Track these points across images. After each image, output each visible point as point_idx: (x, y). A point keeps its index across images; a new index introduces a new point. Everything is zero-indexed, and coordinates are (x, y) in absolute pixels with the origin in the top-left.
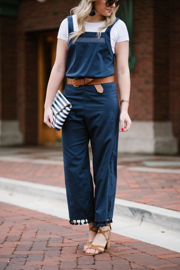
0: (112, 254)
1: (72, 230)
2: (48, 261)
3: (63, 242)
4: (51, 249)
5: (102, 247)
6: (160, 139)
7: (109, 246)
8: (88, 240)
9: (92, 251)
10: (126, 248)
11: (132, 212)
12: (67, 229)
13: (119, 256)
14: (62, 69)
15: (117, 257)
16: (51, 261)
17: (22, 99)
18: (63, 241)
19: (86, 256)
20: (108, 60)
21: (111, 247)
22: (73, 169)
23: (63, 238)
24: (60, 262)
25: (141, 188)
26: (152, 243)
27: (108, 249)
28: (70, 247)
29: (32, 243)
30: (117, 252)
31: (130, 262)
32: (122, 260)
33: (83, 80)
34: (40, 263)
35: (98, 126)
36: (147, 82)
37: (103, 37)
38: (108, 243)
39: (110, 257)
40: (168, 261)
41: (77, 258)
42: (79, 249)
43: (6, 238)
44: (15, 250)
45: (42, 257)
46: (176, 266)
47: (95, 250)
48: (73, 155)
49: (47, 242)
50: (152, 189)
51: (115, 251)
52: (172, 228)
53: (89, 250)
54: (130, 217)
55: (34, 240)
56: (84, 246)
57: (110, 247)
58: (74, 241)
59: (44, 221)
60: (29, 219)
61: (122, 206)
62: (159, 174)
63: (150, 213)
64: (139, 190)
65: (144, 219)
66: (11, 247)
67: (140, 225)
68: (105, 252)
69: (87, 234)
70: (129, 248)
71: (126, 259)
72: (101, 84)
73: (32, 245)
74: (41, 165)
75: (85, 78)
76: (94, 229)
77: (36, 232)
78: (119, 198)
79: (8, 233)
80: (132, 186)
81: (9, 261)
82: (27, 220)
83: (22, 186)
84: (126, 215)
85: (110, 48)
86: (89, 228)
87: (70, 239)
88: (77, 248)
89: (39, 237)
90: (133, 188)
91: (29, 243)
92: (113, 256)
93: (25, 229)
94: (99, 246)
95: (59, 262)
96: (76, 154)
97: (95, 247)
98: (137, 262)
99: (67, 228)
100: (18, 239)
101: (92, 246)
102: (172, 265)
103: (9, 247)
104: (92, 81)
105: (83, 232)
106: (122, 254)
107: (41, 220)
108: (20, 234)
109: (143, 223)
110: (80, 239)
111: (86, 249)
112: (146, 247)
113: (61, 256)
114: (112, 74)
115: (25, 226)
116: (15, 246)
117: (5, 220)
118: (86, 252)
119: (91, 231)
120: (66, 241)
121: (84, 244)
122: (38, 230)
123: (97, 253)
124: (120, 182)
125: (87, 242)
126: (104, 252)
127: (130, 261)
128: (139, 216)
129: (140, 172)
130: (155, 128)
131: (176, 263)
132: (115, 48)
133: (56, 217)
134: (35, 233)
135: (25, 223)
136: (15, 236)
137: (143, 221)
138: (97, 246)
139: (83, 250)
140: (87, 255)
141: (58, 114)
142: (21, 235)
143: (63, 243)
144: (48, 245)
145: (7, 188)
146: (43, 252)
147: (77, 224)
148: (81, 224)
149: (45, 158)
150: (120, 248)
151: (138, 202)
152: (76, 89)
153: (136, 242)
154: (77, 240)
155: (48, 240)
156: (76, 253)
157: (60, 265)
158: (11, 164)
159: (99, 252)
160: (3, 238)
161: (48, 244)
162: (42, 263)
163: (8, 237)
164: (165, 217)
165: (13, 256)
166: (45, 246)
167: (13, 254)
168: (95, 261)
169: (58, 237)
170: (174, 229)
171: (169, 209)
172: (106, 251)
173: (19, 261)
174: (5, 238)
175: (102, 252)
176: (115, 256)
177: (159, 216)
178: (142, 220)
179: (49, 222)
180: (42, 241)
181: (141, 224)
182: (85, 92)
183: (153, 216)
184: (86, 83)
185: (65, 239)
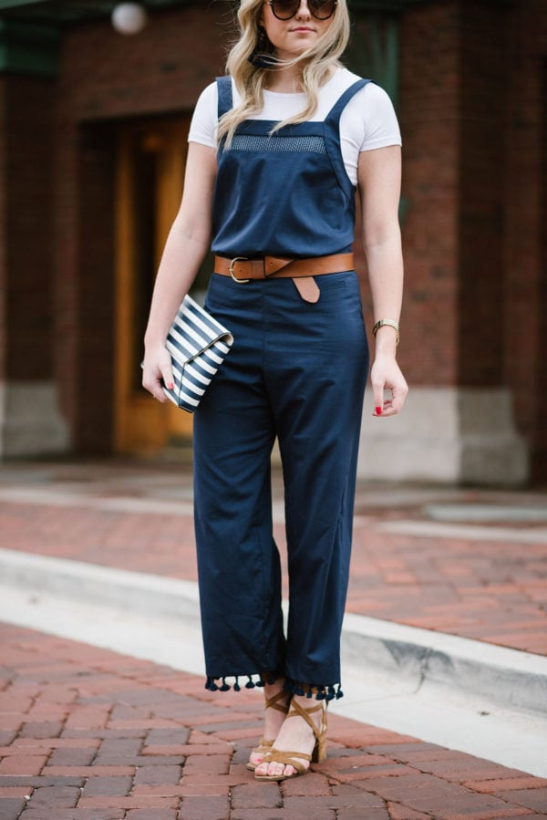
0: (333, 776)
1: (216, 706)
2: (143, 797)
3: (190, 741)
4: (155, 760)
5: (303, 756)
6: (476, 440)
7: (323, 753)
8: (262, 736)
9: (276, 769)
10: (376, 759)
11: (392, 652)
12: (201, 704)
13: (354, 783)
14: (201, 231)
15: (349, 787)
16: (153, 797)
17: (67, 317)
18: (189, 737)
19: (257, 784)
20: (333, 204)
21: (328, 756)
22: (222, 527)
23: (187, 730)
24: (181, 799)
25: (419, 583)
26: (452, 746)
27: (320, 762)
28: (209, 755)
29: (95, 743)
30: (348, 770)
31: (386, 801)
32: (365, 795)
33: (262, 262)
34: (119, 803)
35: (302, 401)
36: (437, 273)
37: (320, 136)
38: (321, 746)
39: (327, 785)
40: (500, 798)
41: (231, 787)
42: (236, 762)
43: (20, 729)
44: (46, 764)
45: (128, 785)
46: (523, 814)
47: (282, 765)
48: (225, 484)
49: (141, 740)
50: (451, 585)
51: (343, 770)
52: (510, 703)
53: (265, 765)
54: (389, 669)
55: (103, 734)
56: (250, 754)
57: (325, 756)
58: (221, 739)
59: (132, 678)
60: (87, 674)
61: (365, 637)
62: (473, 543)
63: (445, 659)
64: (415, 591)
65: (427, 675)
66: (35, 755)
67: (415, 692)
68: (313, 771)
69: (260, 719)
70: (383, 760)
71: (374, 793)
72: (314, 277)
73: (98, 748)
74: (123, 515)
75: (267, 258)
76: (279, 702)
77: (110, 712)
78: (356, 612)
79: (27, 713)
80: (391, 578)
81: (28, 797)
82: (80, 674)
83: (66, 577)
84: (375, 664)
85: (339, 168)
86: (264, 702)
87: (209, 733)
88: (231, 760)
89: (118, 725)
90: (395, 584)
91: (88, 745)
92: (337, 783)
93: (76, 702)
94: (296, 754)
95: (177, 800)
96: (232, 481)
97: (283, 757)
98: (405, 801)
99: (199, 699)
100: (55, 732)
101: (275, 752)
102: (511, 811)
103: (28, 755)
104: (288, 265)
105: (248, 713)
106: (364, 777)
107: (124, 677)
108: (62, 717)
109: (426, 687)
110: (238, 734)
111: (257, 763)
112: (435, 758)
113: (181, 781)
114: (347, 244)
115: (74, 694)
116: (46, 751)
117: (16, 676)
118: (257, 770)
119: (270, 709)
120: (197, 737)
121: (252, 747)
122: (113, 706)
123: (290, 774)
124: (359, 566)
125: (260, 742)
126: (311, 770)
127: (387, 798)
128: (413, 665)
129: (415, 538)
130: (462, 408)
131: (522, 804)
132: (357, 169)
133: (168, 668)
134: (106, 715)
135: (74, 685)
136: (47, 722)
137: (425, 682)
138: (289, 753)
139: (249, 765)
140: (259, 780)
141: (191, 362)
142: (65, 721)
143: (188, 744)
144: (145, 751)
145: (20, 579)
146: (130, 770)
147: (225, 688)
148: (237, 688)
149: (136, 494)
150: (357, 759)
151: (413, 626)
152: (240, 289)
153: (405, 743)
154: (230, 734)
155: (142, 734)
156: (227, 774)
157: (179, 808)
158: (34, 511)
159: (296, 772)
160: (10, 730)
161: (144, 746)
162: (128, 803)
163: (25, 727)
164: (492, 669)
165: (39, 781)
166: (136, 752)
167: (40, 775)
168: (283, 796)
169: (173, 726)
170: (516, 705)
171: (501, 645)
172: (315, 767)
173: (58, 797)
174: (16, 728)
175: (304, 770)
176: (343, 783)
177: (472, 667)
178: (423, 678)
179: (148, 683)
180: (127, 738)
181: (419, 688)
182: (266, 297)
183: (456, 665)
184: (269, 272)
185: (194, 732)
